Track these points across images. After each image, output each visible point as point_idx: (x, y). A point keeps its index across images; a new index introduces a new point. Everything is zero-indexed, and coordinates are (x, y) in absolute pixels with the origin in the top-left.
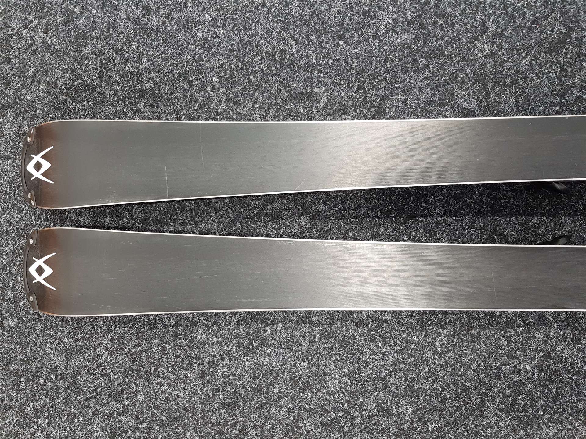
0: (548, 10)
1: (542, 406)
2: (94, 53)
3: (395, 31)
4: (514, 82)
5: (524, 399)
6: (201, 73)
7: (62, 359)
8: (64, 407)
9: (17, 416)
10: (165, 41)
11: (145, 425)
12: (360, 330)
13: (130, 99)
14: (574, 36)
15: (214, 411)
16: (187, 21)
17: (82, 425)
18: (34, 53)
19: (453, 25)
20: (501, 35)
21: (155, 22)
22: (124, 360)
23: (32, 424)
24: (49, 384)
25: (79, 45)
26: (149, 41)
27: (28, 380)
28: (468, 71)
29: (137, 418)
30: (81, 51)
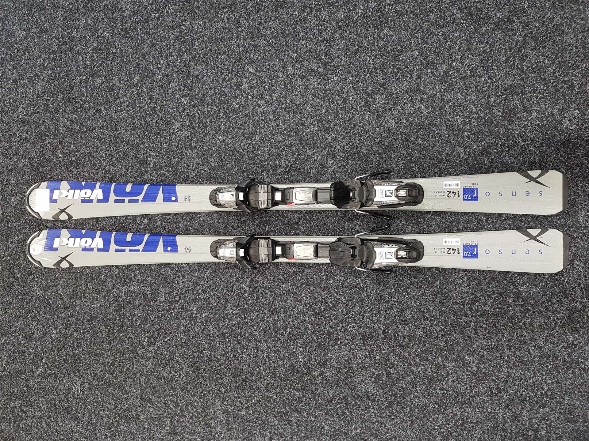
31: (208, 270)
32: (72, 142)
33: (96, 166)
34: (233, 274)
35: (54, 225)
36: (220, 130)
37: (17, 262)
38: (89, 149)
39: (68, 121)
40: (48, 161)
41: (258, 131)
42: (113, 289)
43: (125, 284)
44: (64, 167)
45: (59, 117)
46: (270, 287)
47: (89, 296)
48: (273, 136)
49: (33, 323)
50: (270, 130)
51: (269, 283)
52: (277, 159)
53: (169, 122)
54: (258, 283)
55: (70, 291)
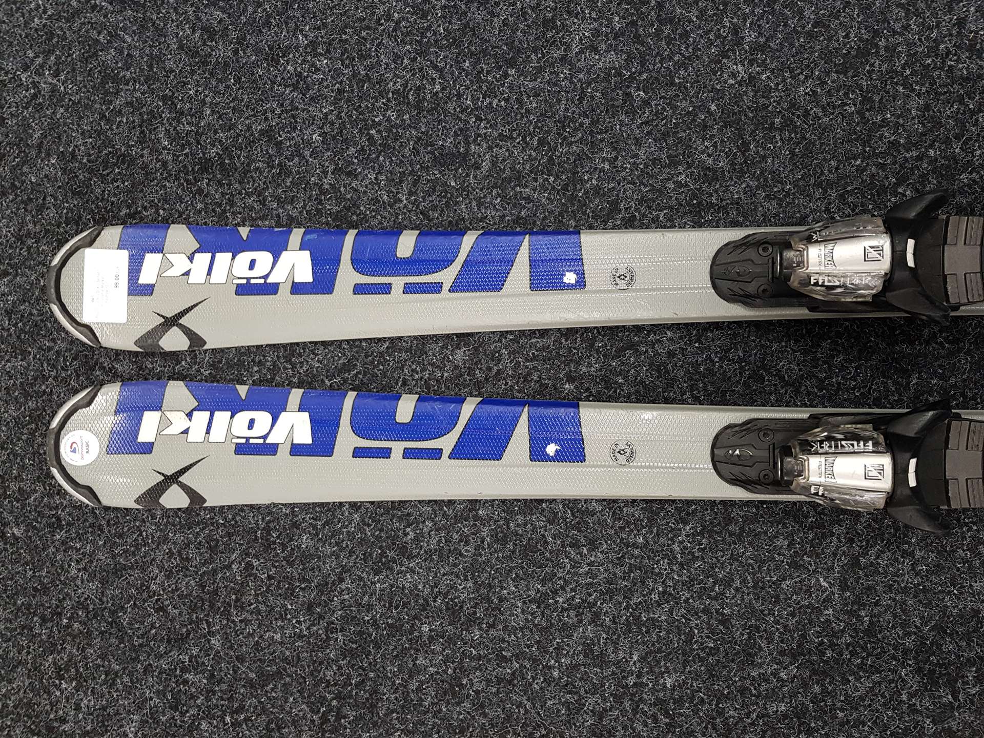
31: (685, 523)
32: (208, 100)
33: (288, 173)
34: (782, 542)
35: (141, 368)
36: (739, 42)
37: (14, 486)
38: (266, 119)
39: (194, 31)
40: (123, 163)
41: (882, 43)
42: (342, 580)
43: (382, 566)
44: (178, 179)
45: (165, 19)
46: (925, 590)
47: (257, 601)
48: (939, 61)
49: (64, 686)
50: (928, 38)
51: (917, 574)
52: (958, 137)
53: (548, 24)
54: (877, 572)
55: (189, 584)
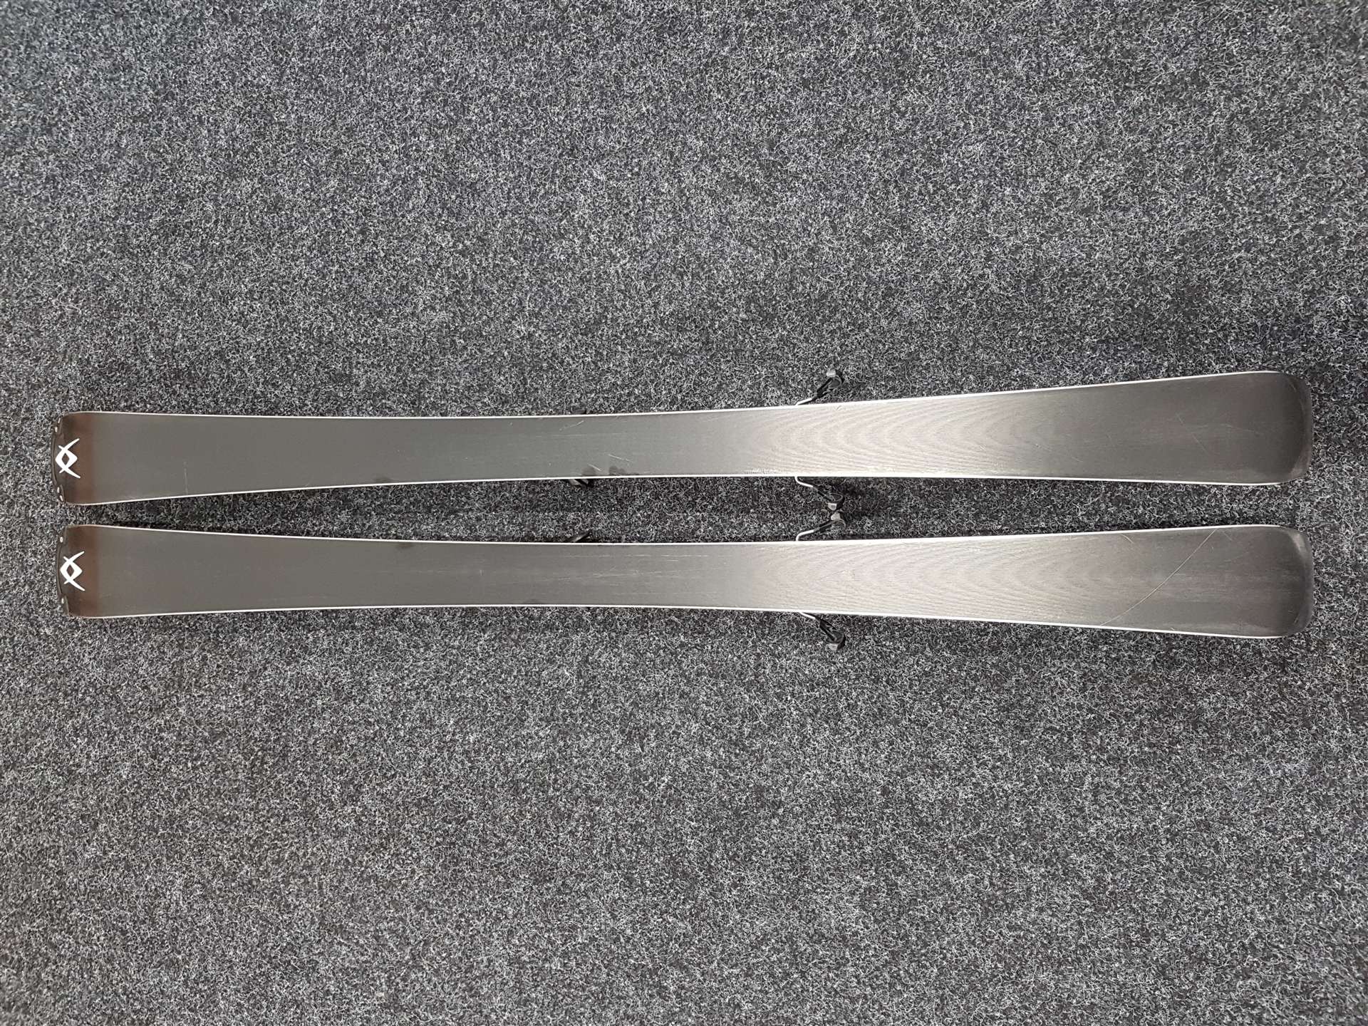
0: (584, 289)
1: (581, 714)
2: (127, 327)
3: (433, 309)
4: (551, 367)
5: (564, 707)
6: (238, 351)
7: (101, 670)
8: (103, 724)
9: (56, 735)
10: (201, 315)
11: (187, 742)
12: (403, 635)
13: (165, 379)
14: (609, 316)
15: (257, 725)
16: (223, 293)
17: (123, 744)
18: (64, 325)
19: (489, 303)
20: (537, 315)
21: (189, 293)
22: (164, 670)
23: (71, 743)
24: (88, 699)
25: (111, 318)
26: (184, 314)
27: (66, 694)
28: (506, 353)
29: (180, 734)
30: (114, 324)
